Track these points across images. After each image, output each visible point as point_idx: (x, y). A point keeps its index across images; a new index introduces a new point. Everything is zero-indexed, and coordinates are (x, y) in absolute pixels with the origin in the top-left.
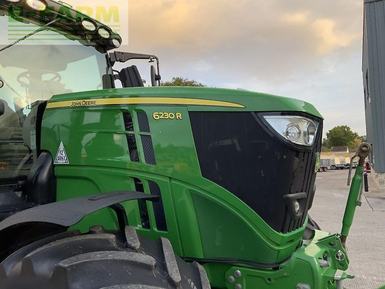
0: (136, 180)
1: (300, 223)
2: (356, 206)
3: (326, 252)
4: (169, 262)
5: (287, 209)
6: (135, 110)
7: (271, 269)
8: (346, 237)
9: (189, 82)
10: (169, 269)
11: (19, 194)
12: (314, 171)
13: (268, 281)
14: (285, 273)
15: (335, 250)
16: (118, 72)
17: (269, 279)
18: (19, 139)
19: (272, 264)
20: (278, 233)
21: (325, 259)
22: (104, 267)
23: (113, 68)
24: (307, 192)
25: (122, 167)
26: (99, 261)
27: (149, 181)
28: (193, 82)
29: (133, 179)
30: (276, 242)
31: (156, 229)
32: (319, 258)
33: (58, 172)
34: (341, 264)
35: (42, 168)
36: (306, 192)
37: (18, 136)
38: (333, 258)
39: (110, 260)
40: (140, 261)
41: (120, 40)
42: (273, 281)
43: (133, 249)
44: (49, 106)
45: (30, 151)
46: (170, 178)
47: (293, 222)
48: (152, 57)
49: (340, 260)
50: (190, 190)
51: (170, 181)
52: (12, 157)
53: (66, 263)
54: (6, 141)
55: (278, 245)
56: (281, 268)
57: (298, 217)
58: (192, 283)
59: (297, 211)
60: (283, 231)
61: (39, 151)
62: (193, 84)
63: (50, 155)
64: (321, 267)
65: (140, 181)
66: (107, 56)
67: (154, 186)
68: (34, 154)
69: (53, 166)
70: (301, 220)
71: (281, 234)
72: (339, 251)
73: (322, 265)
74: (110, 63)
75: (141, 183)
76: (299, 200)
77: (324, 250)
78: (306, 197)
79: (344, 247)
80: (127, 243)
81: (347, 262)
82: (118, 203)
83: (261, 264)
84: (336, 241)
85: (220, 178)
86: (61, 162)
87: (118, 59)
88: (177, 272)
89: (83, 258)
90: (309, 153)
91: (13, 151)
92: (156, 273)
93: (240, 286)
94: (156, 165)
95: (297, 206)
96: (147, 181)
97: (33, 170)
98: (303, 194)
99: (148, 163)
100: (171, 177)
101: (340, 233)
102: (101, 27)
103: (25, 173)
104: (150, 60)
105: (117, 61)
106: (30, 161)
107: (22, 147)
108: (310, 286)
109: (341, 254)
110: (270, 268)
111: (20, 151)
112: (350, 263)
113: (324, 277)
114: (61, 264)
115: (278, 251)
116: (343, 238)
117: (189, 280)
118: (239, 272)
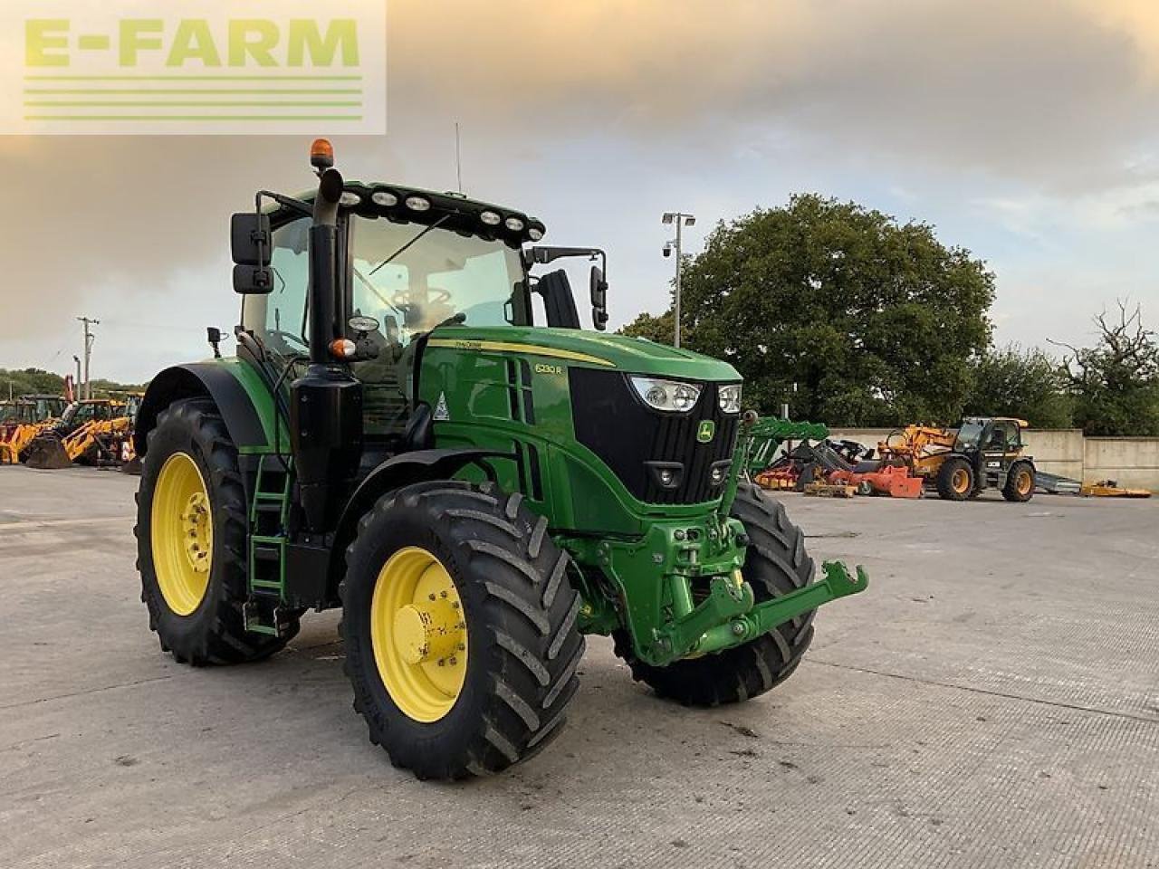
0: (517, 442)
6: (520, 359)
7: (635, 540)
9: (840, 207)
13: (630, 554)
14: (644, 544)
16: (537, 278)
17: (631, 551)
18: (391, 383)
21: (692, 533)
23: (530, 273)
24: (687, 463)
25: (502, 426)
27: (528, 444)
28: (853, 208)
29: (514, 442)
30: (637, 511)
31: (533, 500)
32: (679, 530)
33: (438, 430)
35: (419, 423)
36: (682, 463)
37: (390, 379)
41: (542, 230)
42: (634, 552)
44: (430, 343)
45: (405, 401)
46: (547, 441)
47: (662, 494)
48: (594, 252)
49: (713, 539)
50: (565, 456)
52: (382, 408)
54: (376, 386)
55: (640, 515)
57: (667, 488)
59: (667, 482)
60: (645, 500)
61: (417, 402)
62: (853, 213)
63: (430, 409)
65: (520, 444)
66: (521, 254)
67: (532, 450)
68: (411, 405)
69: (432, 422)
70: (681, 494)
71: (642, 503)
72: (713, 530)
74: (526, 266)
75: (521, 447)
78: (684, 469)
83: (626, 535)
86: (441, 418)
87: (538, 259)
91: (383, 400)
93: (607, 559)
94: (535, 426)
97: (408, 428)
98: (675, 464)
99: (528, 423)
102: (509, 217)
103: (398, 430)
104: (590, 257)
105: (537, 262)
106: (405, 416)
107: (395, 395)
108: (663, 555)
109: (714, 533)
111: (393, 400)
113: (676, 547)
115: (639, 522)
118: (607, 545)
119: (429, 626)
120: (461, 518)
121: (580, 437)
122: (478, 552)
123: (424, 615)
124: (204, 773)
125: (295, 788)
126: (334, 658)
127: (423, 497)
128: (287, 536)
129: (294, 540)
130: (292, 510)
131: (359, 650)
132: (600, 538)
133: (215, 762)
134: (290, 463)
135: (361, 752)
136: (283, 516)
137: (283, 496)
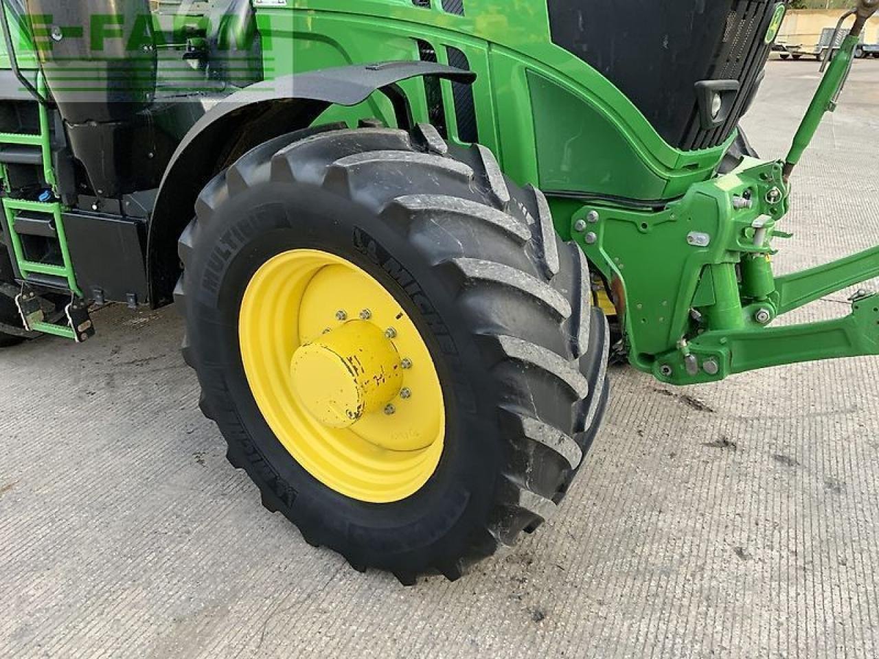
0: (423, 45)
1: (716, 139)
2: (825, 110)
3: (750, 188)
4: (492, 175)
5: (696, 107)
7: (650, 209)
8: (793, 165)
10: (492, 185)
11: (194, 64)
12: (764, 38)
13: (642, 229)
14: (673, 216)
15: (767, 186)
17: (644, 226)
19: (652, 201)
20: (673, 149)
21: (746, 196)
22: (400, 172)
24: (742, 80)
26: (393, 162)
27: (447, 47)
29: (416, 43)
30: (668, 165)
31: (456, 139)
32: (735, 195)
34: (772, 211)
36: (739, 80)
38: (762, 198)
39: (408, 163)
40: (452, 169)
42: (649, 228)
43: (438, 153)
46: (489, 43)
47: (703, 133)
49: (772, 202)
50: (526, 68)
51: (490, 49)
53: (346, 163)
55: (669, 169)
56: (667, 209)
57: (714, 124)
58: (525, 209)
59: (714, 114)
60: (682, 146)
64: (735, 208)
65: (431, 48)
67: (456, 56)
69: (253, 9)
70: (720, 130)
71: (678, 151)
72: (775, 188)
73: (737, 205)
75: (432, 52)
76: (723, 93)
77: (748, 185)
78: (738, 90)
79: (785, 182)
80: (428, 144)
81: (783, 208)
82: (394, 83)
83: (634, 200)
84: (774, 170)
85: (585, 48)
86: (269, 2)
88: (504, 189)
89: (368, 158)
90: (759, 3)
92: (473, 187)
93: (594, 235)
94: (463, 15)
95: (716, 104)
96: (445, 48)
98: (733, 83)
99: (447, 11)
100: (492, 40)
101: (784, 160)
108: (710, 235)
109: (776, 193)
110: (648, 207)
112: (788, 212)
113: (736, 223)
114: (338, 163)
115: (668, 181)
116: (787, 168)
117: (520, 205)
118: (595, 214)
119: (362, 378)
120: (428, 212)
121: (559, 36)
122: (477, 279)
123: (350, 360)
124: (22, 600)
125: (179, 621)
126: (142, 320)
127: (337, 168)
128: (60, 201)
129: (73, 206)
130: (60, 160)
131: (226, 390)
132: (582, 203)
133: (35, 569)
134: (39, 82)
135: (247, 512)
136: (47, 171)
137: (40, 140)
